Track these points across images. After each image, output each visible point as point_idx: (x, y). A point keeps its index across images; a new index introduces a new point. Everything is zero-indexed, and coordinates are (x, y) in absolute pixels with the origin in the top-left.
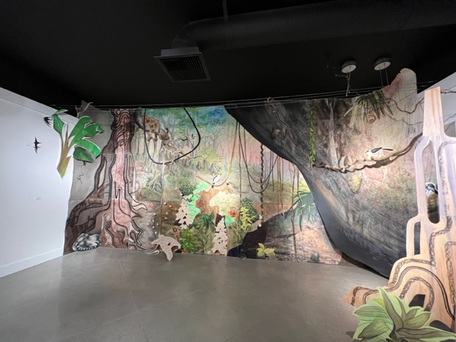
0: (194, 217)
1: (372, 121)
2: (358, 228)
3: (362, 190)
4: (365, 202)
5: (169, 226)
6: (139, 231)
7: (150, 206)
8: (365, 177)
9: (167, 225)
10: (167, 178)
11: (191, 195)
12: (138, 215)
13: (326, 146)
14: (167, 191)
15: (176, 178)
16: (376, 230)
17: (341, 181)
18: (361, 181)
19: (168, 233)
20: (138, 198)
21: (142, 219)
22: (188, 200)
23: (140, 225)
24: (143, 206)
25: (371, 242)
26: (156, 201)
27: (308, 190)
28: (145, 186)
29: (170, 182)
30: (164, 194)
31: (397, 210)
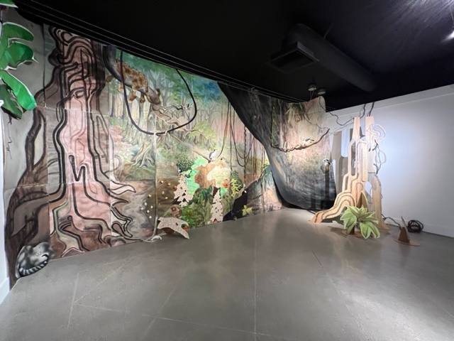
0: (194, 193)
1: (298, 121)
2: (291, 185)
3: (293, 163)
4: (294, 170)
5: (167, 206)
6: (126, 220)
7: (140, 187)
8: (295, 155)
9: (164, 206)
10: (161, 152)
11: (189, 171)
12: (122, 201)
13: (279, 133)
14: (161, 168)
15: (172, 152)
16: (300, 185)
17: (284, 157)
18: (293, 157)
19: (166, 213)
20: (119, 178)
21: (128, 205)
22: (186, 176)
23: (127, 213)
24: (129, 188)
25: (297, 192)
26: (147, 180)
27: (269, 164)
28: (129, 161)
29: (165, 156)
30: (157, 170)
31: (310, 173)
